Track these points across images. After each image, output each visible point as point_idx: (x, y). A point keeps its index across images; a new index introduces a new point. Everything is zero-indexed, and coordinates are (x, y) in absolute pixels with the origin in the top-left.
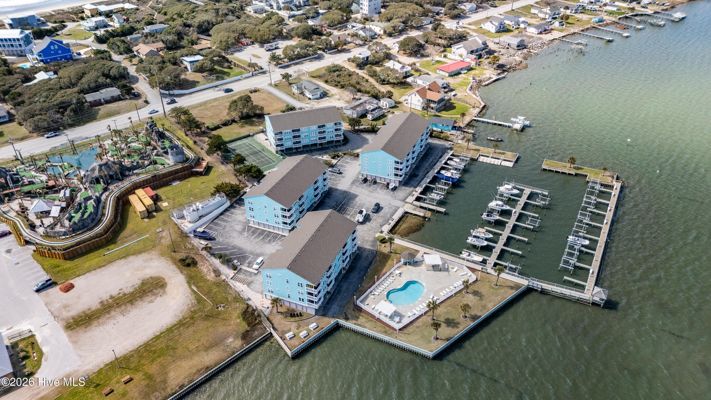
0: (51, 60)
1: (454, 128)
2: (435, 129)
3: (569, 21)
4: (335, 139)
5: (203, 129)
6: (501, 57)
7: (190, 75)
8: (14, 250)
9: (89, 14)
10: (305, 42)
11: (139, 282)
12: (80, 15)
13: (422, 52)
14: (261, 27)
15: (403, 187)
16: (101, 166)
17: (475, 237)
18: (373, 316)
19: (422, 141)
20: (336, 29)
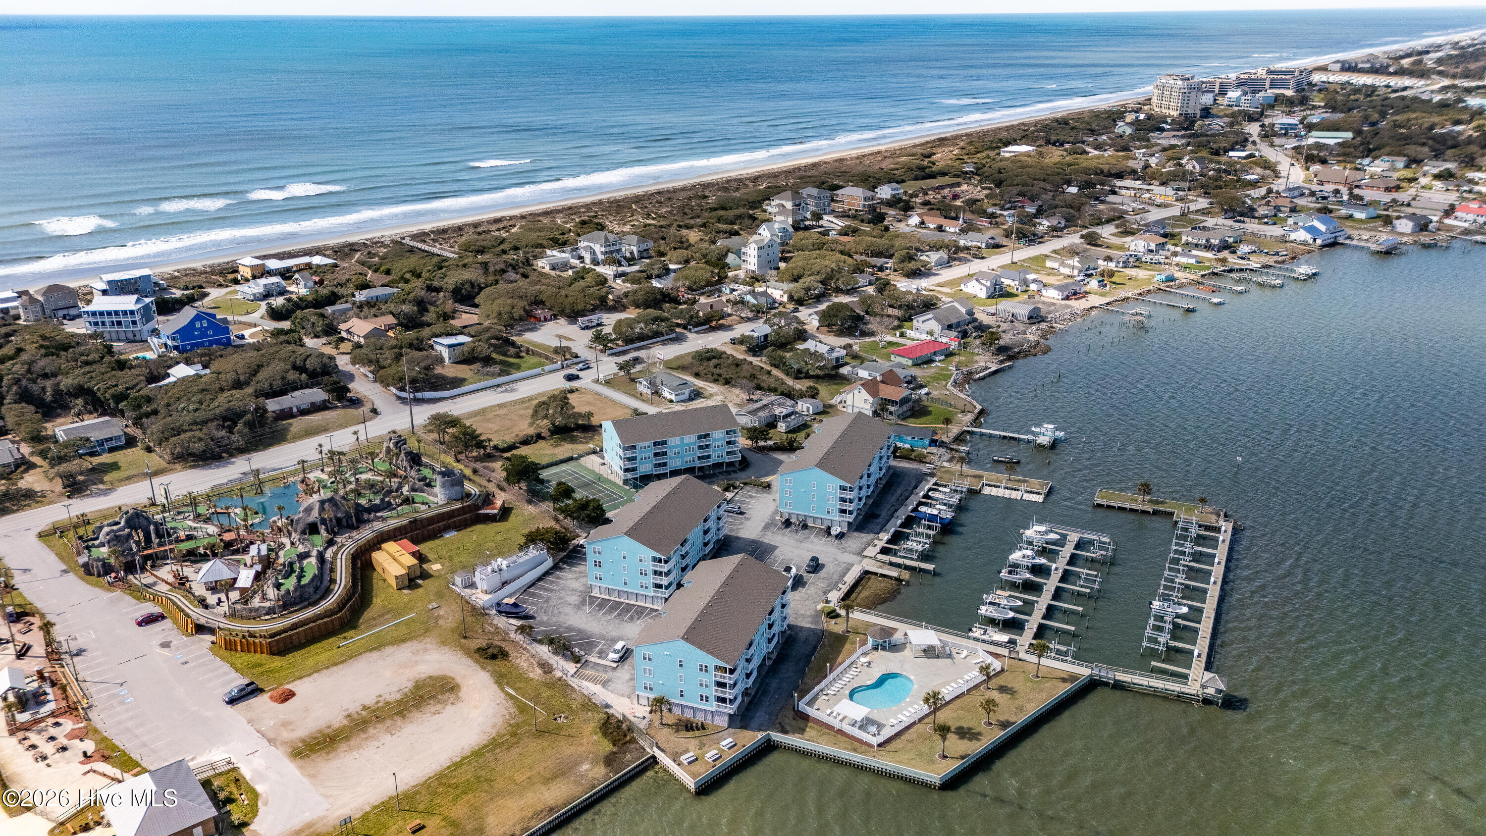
0: (193, 346)
1: (933, 443)
2: (900, 444)
3: (1113, 279)
4: (727, 459)
5: (488, 451)
6: (1004, 335)
7: (449, 370)
8: (174, 643)
9: (249, 275)
10: (652, 312)
11: (410, 685)
12: (230, 277)
13: (862, 327)
14: (569, 291)
15: (856, 534)
16: (322, 502)
17: (991, 603)
18: (830, 727)
19: (881, 458)
20: (703, 294)
